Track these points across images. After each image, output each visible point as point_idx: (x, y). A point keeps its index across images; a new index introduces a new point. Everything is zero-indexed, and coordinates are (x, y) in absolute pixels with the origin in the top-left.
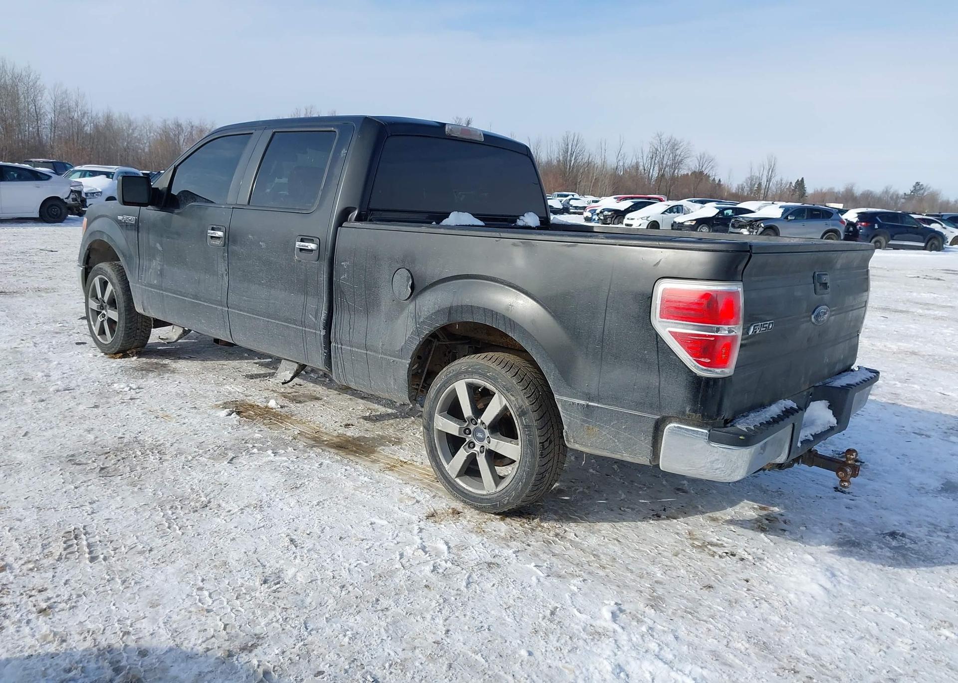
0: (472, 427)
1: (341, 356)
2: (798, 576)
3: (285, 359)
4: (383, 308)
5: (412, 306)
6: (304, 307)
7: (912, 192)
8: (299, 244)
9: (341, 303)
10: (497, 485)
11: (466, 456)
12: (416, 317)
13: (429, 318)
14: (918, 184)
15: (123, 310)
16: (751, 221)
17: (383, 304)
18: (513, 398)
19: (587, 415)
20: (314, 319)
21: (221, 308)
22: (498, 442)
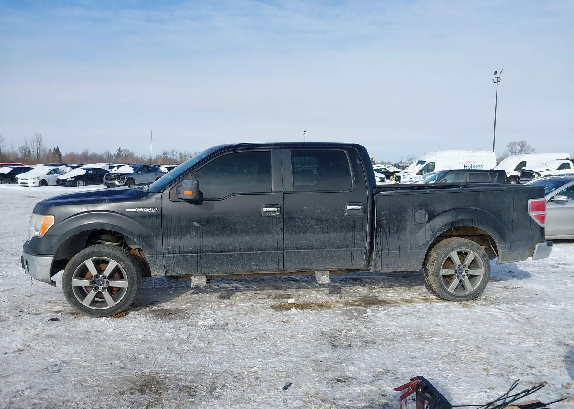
0: (458, 269)
1: (381, 256)
4: (408, 229)
5: (428, 225)
6: (353, 238)
8: (348, 207)
9: (380, 231)
10: (473, 287)
12: (432, 230)
13: (441, 228)
14: (120, 148)
17: (408, 227)
18: (480, 252)
19: (510, 249)
20: (362, 243)
21: (277, 251)
22: (474, 271)
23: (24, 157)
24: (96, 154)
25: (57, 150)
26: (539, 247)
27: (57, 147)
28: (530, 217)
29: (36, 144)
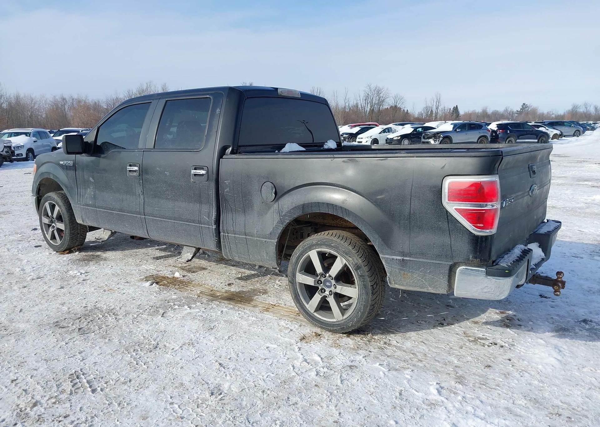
0: (323, 279)
1: (228, 240)
2: (539, 354)
3: (186, 246)
4: (255, 208)
5: (276, 206)
6: (200, 211)
7: (521, 109)
8: (193, 172)
9: (226, 207)
10: (343, 315)
11: (320, 298)
12: (279, 212)
13: (289, 212)
14: (524, 104)
15: (67, 222)
16: (434, 134)
17: (255, 205)
18: (350, 259)
19: (403, 266)
20: (207, 219)
21: (140, 216)
22: (342, 288)
23: (427, 116)
24: (497, 111)
25: (456, 109)
26: (462, 272)
27: (457, 106)
28: (447, 211)
29: (435, 104)
